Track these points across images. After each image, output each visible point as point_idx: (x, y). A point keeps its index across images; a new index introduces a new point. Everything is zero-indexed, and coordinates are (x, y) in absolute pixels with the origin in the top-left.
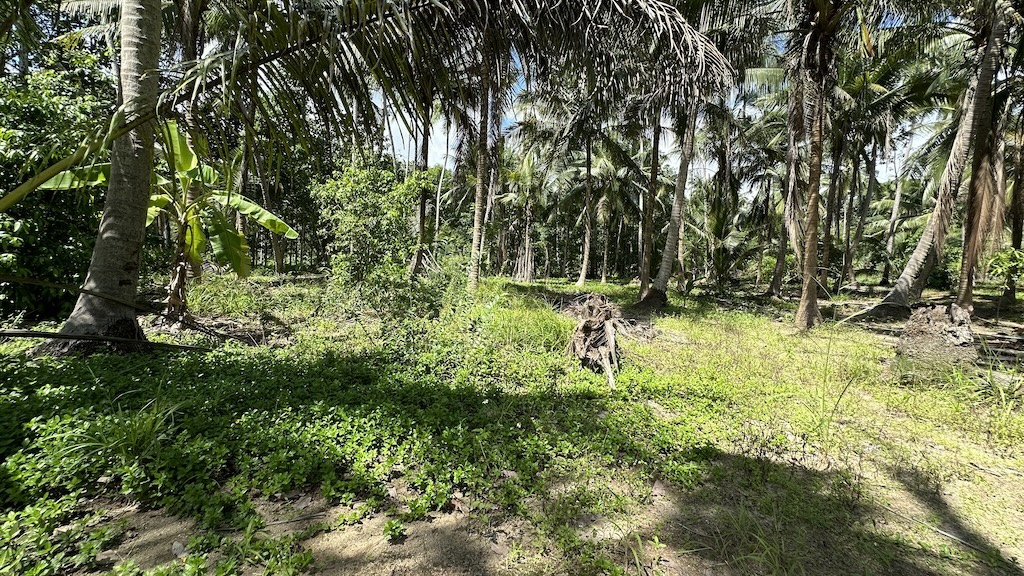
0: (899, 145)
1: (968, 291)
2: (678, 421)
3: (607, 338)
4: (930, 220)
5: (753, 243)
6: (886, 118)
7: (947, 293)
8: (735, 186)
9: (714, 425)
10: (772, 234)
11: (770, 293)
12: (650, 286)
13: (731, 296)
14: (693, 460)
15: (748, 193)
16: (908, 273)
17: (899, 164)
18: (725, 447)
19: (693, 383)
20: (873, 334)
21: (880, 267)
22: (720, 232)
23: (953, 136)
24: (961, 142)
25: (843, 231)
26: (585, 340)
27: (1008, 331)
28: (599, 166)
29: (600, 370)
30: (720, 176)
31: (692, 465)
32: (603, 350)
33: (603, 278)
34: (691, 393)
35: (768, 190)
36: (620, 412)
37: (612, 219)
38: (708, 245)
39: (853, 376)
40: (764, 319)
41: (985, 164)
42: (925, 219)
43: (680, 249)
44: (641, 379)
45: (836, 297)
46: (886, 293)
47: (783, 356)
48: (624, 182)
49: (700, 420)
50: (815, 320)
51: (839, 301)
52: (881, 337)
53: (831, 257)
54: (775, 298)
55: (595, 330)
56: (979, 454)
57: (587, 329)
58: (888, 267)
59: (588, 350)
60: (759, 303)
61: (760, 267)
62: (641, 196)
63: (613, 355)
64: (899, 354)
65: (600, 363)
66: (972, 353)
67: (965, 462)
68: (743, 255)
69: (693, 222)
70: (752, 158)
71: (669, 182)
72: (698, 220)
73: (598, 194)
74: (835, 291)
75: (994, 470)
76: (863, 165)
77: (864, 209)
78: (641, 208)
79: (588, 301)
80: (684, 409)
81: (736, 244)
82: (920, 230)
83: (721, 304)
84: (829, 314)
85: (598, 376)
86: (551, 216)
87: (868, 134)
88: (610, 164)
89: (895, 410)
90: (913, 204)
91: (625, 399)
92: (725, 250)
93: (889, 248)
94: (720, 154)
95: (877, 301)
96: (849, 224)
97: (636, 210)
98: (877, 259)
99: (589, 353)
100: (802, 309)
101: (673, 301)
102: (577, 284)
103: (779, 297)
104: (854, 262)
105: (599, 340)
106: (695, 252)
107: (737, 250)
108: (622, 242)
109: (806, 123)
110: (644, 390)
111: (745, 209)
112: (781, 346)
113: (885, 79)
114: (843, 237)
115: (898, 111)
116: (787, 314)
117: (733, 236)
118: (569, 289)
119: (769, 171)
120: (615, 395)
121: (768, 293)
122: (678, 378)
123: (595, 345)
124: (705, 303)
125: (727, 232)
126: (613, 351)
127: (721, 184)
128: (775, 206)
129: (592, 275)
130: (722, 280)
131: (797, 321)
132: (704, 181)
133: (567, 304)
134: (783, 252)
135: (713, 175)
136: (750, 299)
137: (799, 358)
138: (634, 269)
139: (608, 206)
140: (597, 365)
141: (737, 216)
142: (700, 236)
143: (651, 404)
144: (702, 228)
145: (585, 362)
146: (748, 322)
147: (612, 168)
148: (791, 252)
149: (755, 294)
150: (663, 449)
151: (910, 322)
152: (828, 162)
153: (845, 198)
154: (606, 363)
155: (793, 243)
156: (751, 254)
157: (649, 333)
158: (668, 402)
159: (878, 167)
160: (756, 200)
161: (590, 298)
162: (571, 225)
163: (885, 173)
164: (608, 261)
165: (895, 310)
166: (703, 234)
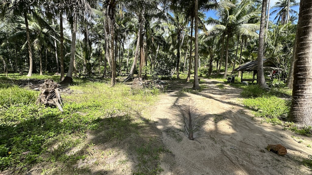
0: (128, 40)
1: (141, 74)
2: (88, 115)
3: (57, 95)
4: (134, 59)
5: (97, 62)
6: (125, 34)
7: (137, 75)
8: (90, 44)
9: (98, 113)
10: (102, 60)
11: (103, 77)
12: (65, 76)
13: (93, 78)
14: (95, 123)
15: (94, 46)
16: (131, 71)
17: (128, 45)
18: (102, 117)
19: (89, 104)
20: (126, 85)
21: (126, 69)
22: (88, 58)
23: (137, 41)
24: (138, 43)
25: (118, 60)
26: (46, 97)
27: (146, 82)
28: (32, 25)
29: (55, 107)
30: (86, 40)
31: (96, 124)
32: (55, 100)
33: (41, 73)
34: (89, 106)
35: (100, 47)
36: (68, 118)
37: (42, 49)
38: (83, 62)
39: (124, 95)
40: (103, 84)
41: (142, 49)
42: (133, 59)
43: (74, 63)
44: (73, 106)
45: (118, 77)
46: (127, 75)
47: (110, 93)
48: (46, 35)
49: (94, 113)
50: (115, 83)
51: (119, 78)
52: (129, 85)
53: (117, 67)
54: (105, 78)
55: (50, 93)
56: (145, 105)
57: (46, 93)
58: (127, 69)
59: (48, 100)
60: (101, 79)
61: (100, 69)
62: (55, 41)
63: (60, 101)
64: (132, 88)
65: (54, 104)
66: (142, 87)
67: (143, 106)
68: (95, 65)
69: (77, 54)
70: (95, 36)
71: (67, 39)
72: (79, 53)
73: (33, 38)
74: (118, 75)
75: (147, 107)
76: (121, 44)
77: (122, 55)
78: (56, 46)
79: (45, 82)
80: (88, 111)
81: (93, 62)
82: (132, 61)
83: (91, 80)
84: (118, 81)
85: (54, 109)
86: (3, 44)
87: (122, 37)
88: (38, 26)
89: (133, 100)
90: (131, 55)
91: (68, 113)
92: (90, 64)
93: (127, 65)
94: (84, 32)
95: (126, 77)
96: (119, 58)
97: (54, 47)
98: (125, 67)
99: (48, 102)
100: (112, 80)
101: (74, 81)
102: (27, 76)
103: (106, 77)
104: (121, 68)
105: (53, 96)
106: (79, 64)
107: (93, 64)
108: (48, 59)
109: (110, 31)
110: (74, 109)
111: (94, 52)
112: (109, 90)
113: (124, 24)
114: (118, 62)
115: (127, 32)
116: (109, 82)
117: (92, 60)
118: (23, 78)
119: (100, 41)
120: (63, 113)
121: (103, 76)
122: (85, 103)
123: (51, 98)
124: (85, 80)
125: (90, 58)
126: (59, 99)
127: (86, 43)
128: (102, 51)
129: (34, 72)
130: (89, 73)
131: (111, 83)
132: (80, 40)
133: (25, 85)
134: (105, 65)
135: (83, 39)
136: (98, 78)
137: (114, 93)
138: (55, 69)
139: (40, 43)
140: (53, 105)
141: (92, 54)
142: (80, 59)
143: (78, 112)
144: (81, 56)
145: (47, 105)
146: (100, 85)
147: (39, 28)
148: (108, 65)
149: (99, 77)
150: (86, 123)
151: (133, 82)
152: (115, 42)
153: (118, 52)
154: (57, 104)
155: (109, 63)
156: (97, 65)
157: (69, 91)
158: (83, 111)
159: (124, 45)
160: (96, 49)
161: (46, 81)
162: (18, 49)
163: (126, 47)
164: (42, 65)
165: (130, 79)
166: (81, 58)
